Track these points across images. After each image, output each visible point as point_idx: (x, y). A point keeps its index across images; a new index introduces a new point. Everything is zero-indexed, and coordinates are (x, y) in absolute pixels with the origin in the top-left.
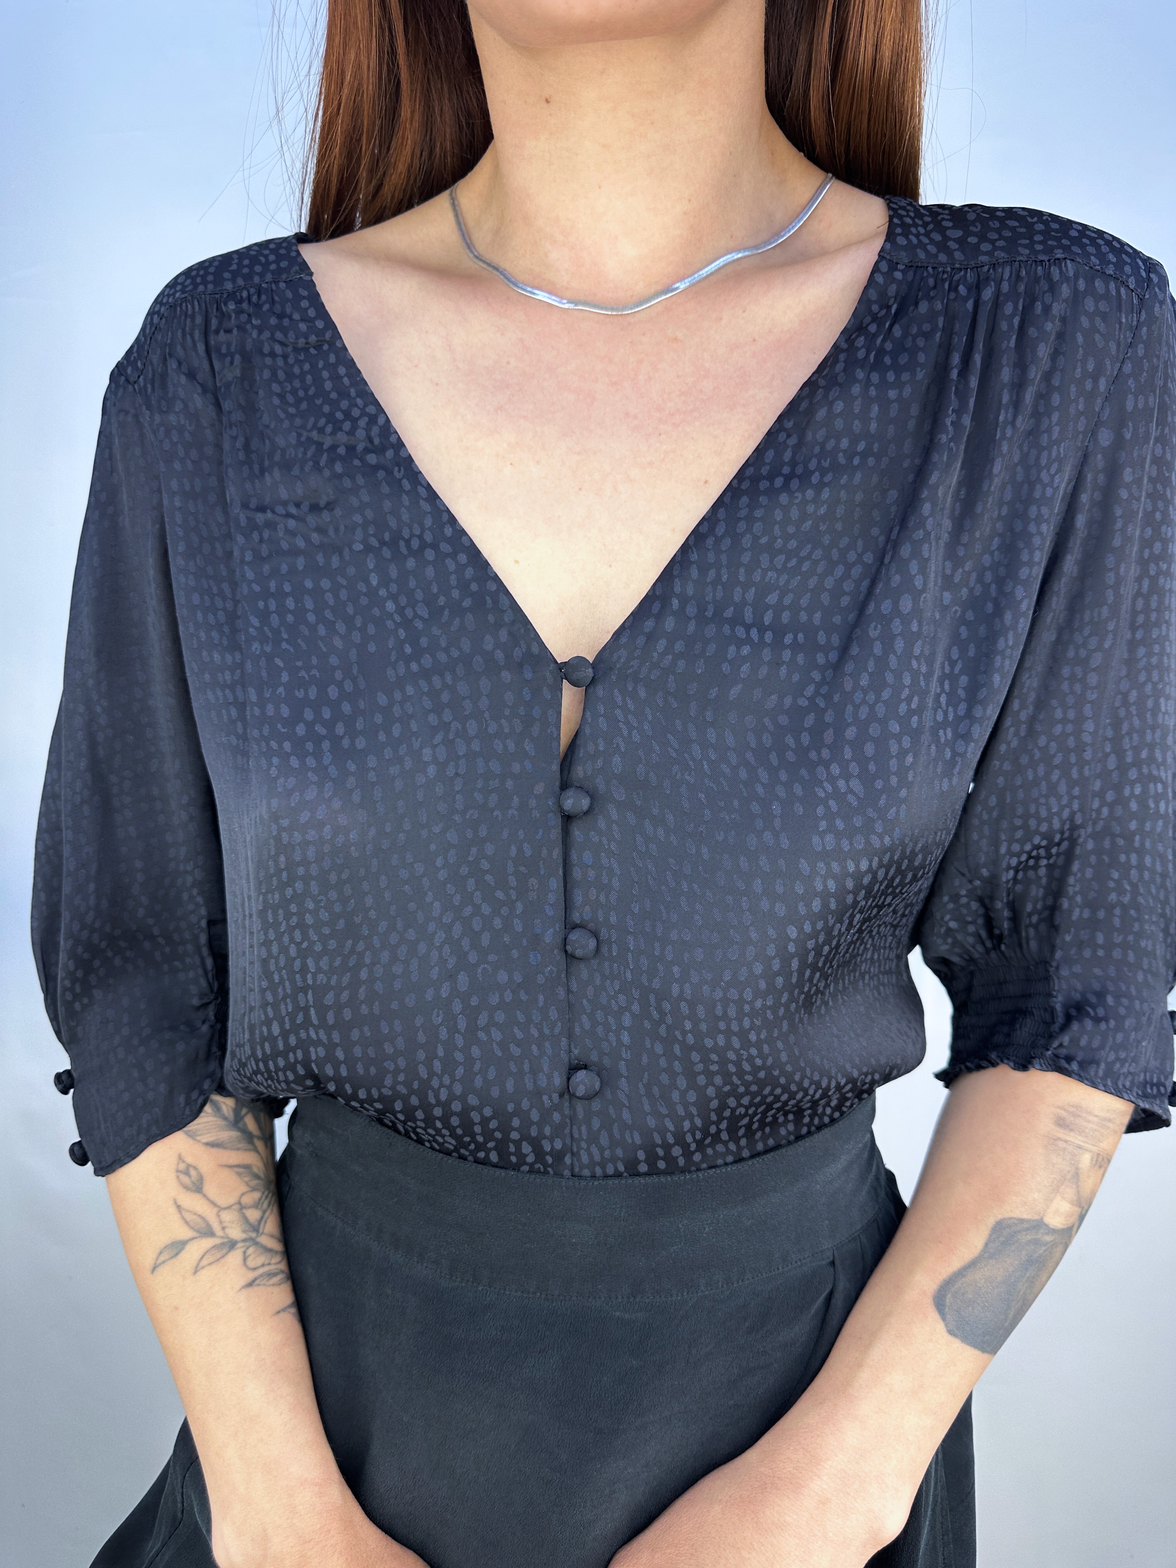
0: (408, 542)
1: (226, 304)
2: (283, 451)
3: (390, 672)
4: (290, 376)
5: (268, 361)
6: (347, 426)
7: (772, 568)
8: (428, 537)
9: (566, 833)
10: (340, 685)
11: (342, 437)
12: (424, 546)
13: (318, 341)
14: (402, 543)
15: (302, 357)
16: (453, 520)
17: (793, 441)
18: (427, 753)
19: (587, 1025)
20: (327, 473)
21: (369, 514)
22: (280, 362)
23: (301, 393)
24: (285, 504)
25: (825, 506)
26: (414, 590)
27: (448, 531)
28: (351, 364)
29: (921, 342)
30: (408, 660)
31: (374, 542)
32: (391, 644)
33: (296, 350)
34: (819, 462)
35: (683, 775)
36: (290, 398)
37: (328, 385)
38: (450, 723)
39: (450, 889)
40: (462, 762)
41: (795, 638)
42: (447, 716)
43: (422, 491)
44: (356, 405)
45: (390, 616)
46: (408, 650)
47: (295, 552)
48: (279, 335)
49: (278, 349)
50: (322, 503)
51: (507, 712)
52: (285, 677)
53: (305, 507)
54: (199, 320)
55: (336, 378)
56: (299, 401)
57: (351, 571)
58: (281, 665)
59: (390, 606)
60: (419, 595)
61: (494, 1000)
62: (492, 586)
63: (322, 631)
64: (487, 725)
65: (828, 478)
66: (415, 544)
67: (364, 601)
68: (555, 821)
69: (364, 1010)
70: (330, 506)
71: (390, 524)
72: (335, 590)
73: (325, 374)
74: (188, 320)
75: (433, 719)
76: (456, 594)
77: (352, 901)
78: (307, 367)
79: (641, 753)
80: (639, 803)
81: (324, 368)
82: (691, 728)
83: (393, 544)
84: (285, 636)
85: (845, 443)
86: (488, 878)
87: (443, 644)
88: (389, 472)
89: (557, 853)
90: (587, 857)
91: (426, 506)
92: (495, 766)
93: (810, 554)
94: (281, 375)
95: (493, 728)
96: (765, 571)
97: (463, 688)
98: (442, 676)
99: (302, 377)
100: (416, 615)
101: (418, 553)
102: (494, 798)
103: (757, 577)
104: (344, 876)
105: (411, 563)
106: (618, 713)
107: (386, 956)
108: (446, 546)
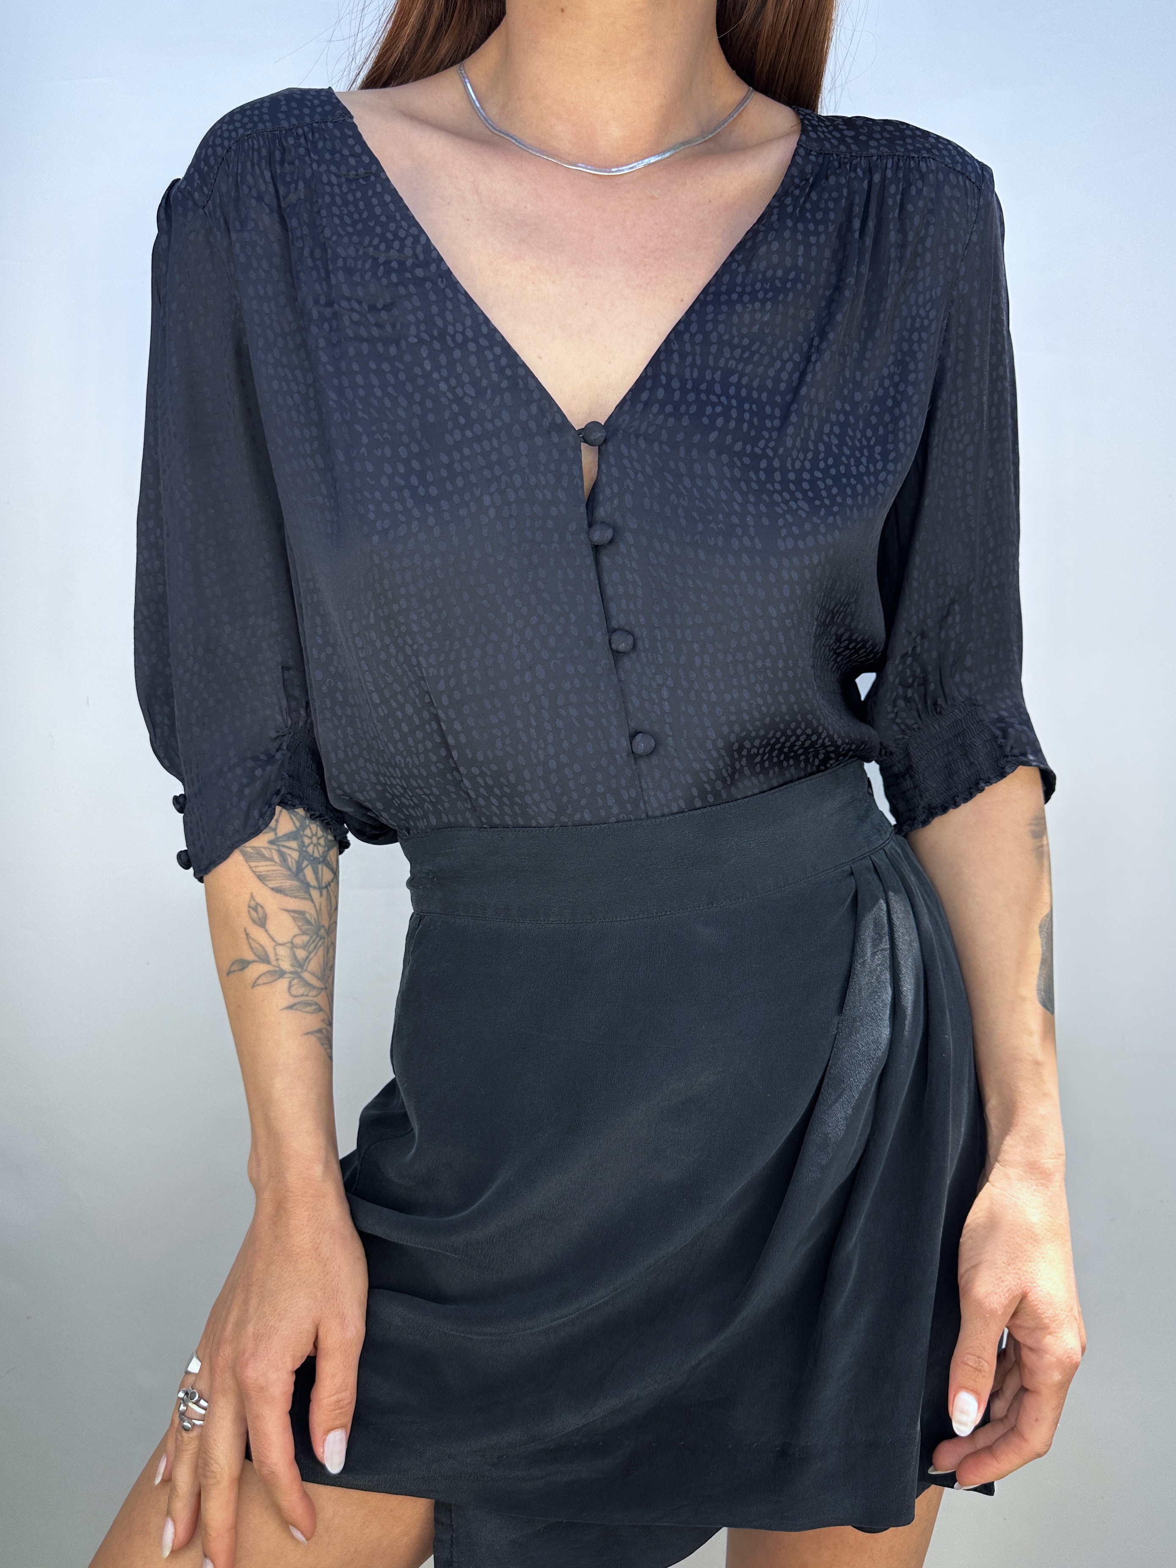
0: (453, 337)
1: (286, 140)
2: (345, 260)
3: (448, 438)
4: (346, 203)
5: (328, 189)
6: (397, 245)
7: (732, 358)
8: (469, 334)
9: (597, 561)
10: (408, 446)
11: (393, 253)
12: (466, 340)
13: (366, 173)
14: (448, 338)
15: (354, 187)
16: (487, 321)
17: (742, 269)
18: (486, 499)
19: (637, 703)
20: (385, 281)
21: (421, 315)
22: (337, 190)
23: (356, 216)
24: (348, 301)
25: (768, 315)
26: (461, 374)
27: (485, 330)
28: (394, 192)
29: (831, 205)
30: (463, 429)
31: (426, 337)
32: (447, 415)
33: (349, 181)
34: (762, 285)
35: (678, 500)
36: (347, 220)
37: (378, 211)
38: (500, 476)
39: (518, 603)
40: (514, 506)
41: (751, 407)
42: (498, 471)
43: (462, 298)
44: (401, 227)
45: (444, 394)
46: (462, 420)
47: (359, 339)
48: (333, 168)
49: (334, 179)
50: (380, 305)
51: (542, 468)
52: (365, 440)
53: (365, 305)
54: (264, 152)
55: (383, 204)
56: (354, 223)
57: (408, 358)
58: (361, 430)
59: (443, 386)
60: (466, 378)
61: (567, 685)
62: (521, 371)
63: (388, 403)
64: (529, 479)
65: (770, 295)
66: (459, 338)
67: (421, 382)
68: (588, 552)
69: (469, 691)
70: (387, 307)
71: (438, 323)
72: (395, 372)
73: (375, 201)
74: (256, 154)
75: (487, 473)
76: (495, 377)
77: (444, 612)
78: (359, 194)
79: (644, 489)
80: (647, 528)
81: (373, 196)
82: (681, 465)
84: (360, 407)
85: (780, 273)
86: (545, 595)
87: (489, 417)
88: (435, 283)
89: (593, 575)
90: (616, 576)
91: (465, 310)
92: (538, 510)
93: (759, 349)
94: (338, 200)
95: (533, 481)
96: (727, 359)
97: (507, 450)
98: (490, 440)
99: (356, 202)
100: (465, 394)
101: (463, 346)
102: (539, 535)
103: (722, 363)
104: (435, 593)
105: (457, 353)
106: (626, 462)
107: (477, 652)
108: (483, 342)
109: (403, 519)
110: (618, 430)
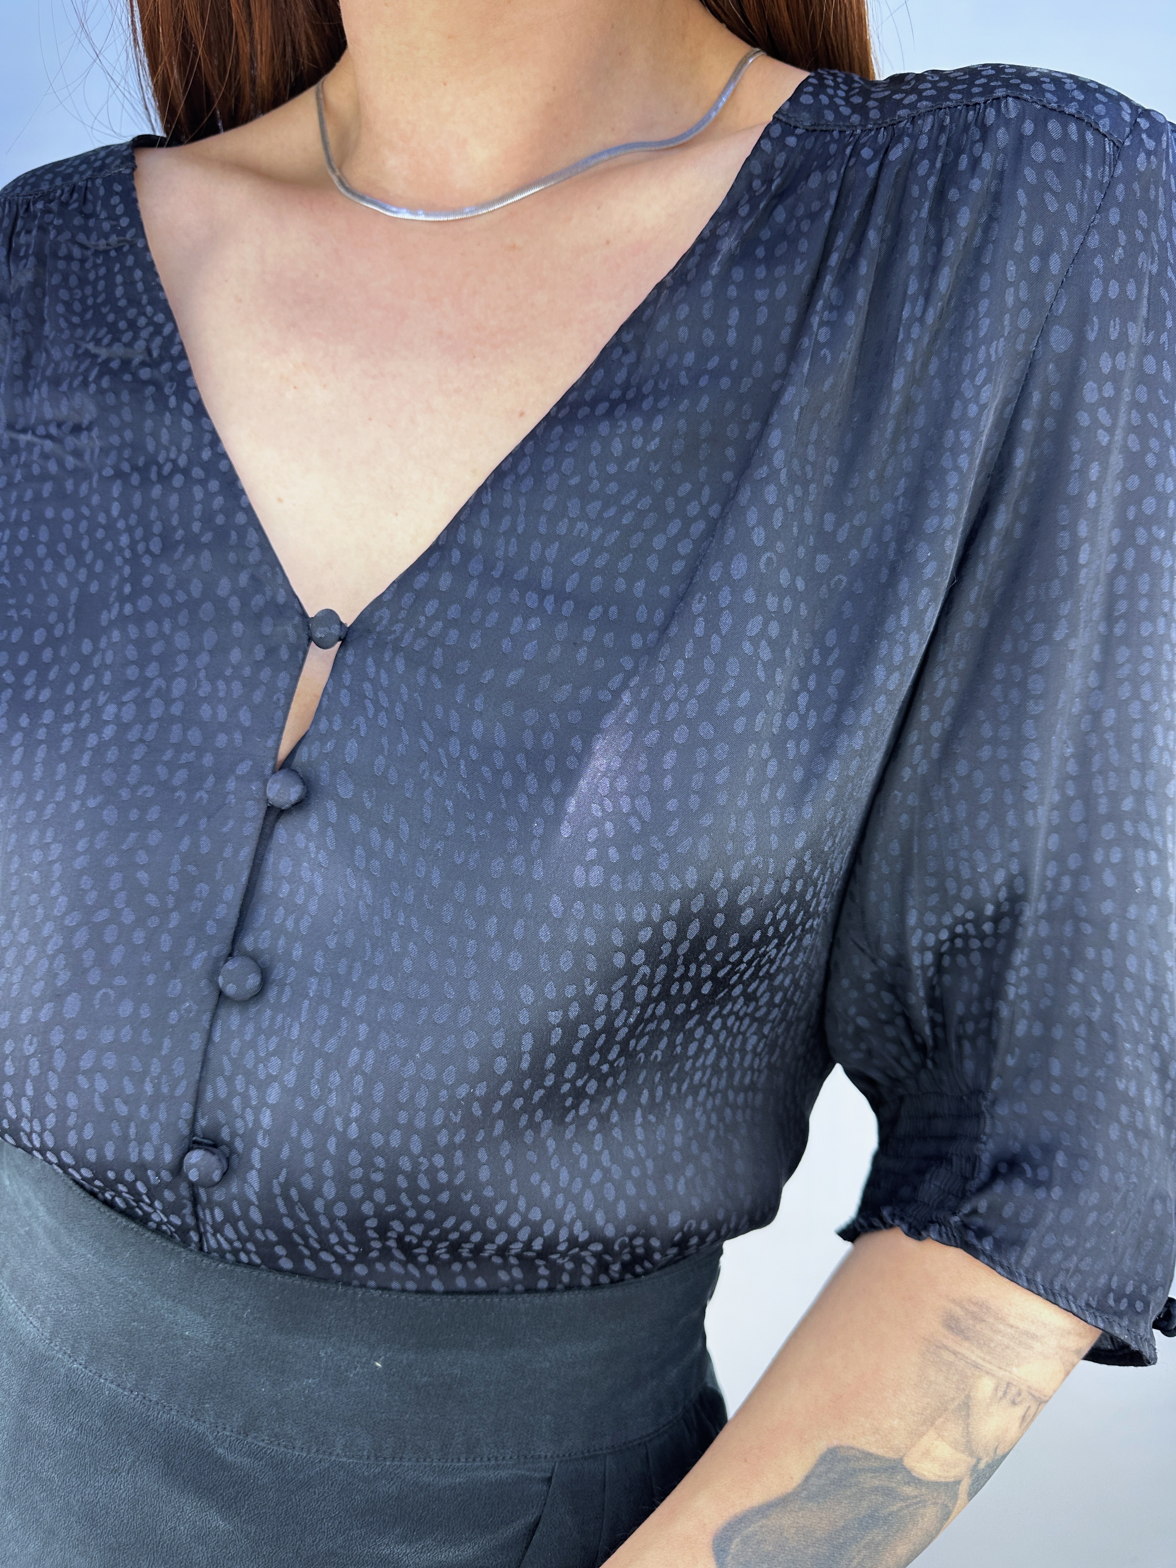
0: (161, 467)
1: (35, 204)
2: (57, 364)
3: (103, 615)
4: (83, 283)
5: (61, 264)
6: (127, 337)
7: (584, 517)
8: (183, 461)
9: (270, 831)
10: (50, 628)
11: (119, 349)
13: (119, 242)
14: (154, 469)
15: (100, 261)
16: (216, 442)
17: (629, 357)
18: (110, 710)
20: (93, 389)
21: (128, 435)
22: (75, 266)
23: (89, 301)
24: (47, 424)
25: (657, 440)
26: (153, 523)
27: (207, 455)
28: (149, 267)
29: (805, 226)
30: (124, 601)
31: (126, 467)
32: (113, 583)
34: (656, 383)
35: (431, 774)
36: (77, 307)
37: (119, 291)
38: (152, 679)
39: (87, 882)
40: (153, 727)
41: (605, 612)
42: (152, 670)
43: (190, 409)
44: (144, 314)
45: (121, 551)
46: (128, 590)
47: (44, 477)
48: (80, 237)
49: (77, 252)
50: (83, 424)
51: (228, 673)
53: (66, 428)
55: (129, 283)
56: (85, 309)
57: (96, 499)
59: (124, 540)
60: (157, 528)
62: (241, 519)
63: (48, 566)
64: (199, 686)
65: (663, 403)
66: (167, 469)
67: (100, 534)
68: (256, 815)
70: (90, 427)
71: (148, 446)
72: (75, 523)
73: (119, 279)
75: (132, 672)
76: (196, 527)
78: (102, 271)
79: (384, 741)
80: (368, 805)
81: (119, 272)
82: (454, 715)
83: (144, 470)
85: (690, 358)
86: (142, 875)
87: (170, 585)
88: (159, 387)
89: (246, 854)
90: (285, 866)
91: (189, 426)
92: (195, 736)
93: (635, 502)
94: (73, 281)
95: (205, 690)
96: (573, 522)
97: (181, 640)
98: (159, 623)
99: (94, 284)
100: (148, 551)
101: (168, 479)
102: (182, 775)
103: (562, 528)
106: (367, 686)
108: (197, 472)
110: (369, 631)
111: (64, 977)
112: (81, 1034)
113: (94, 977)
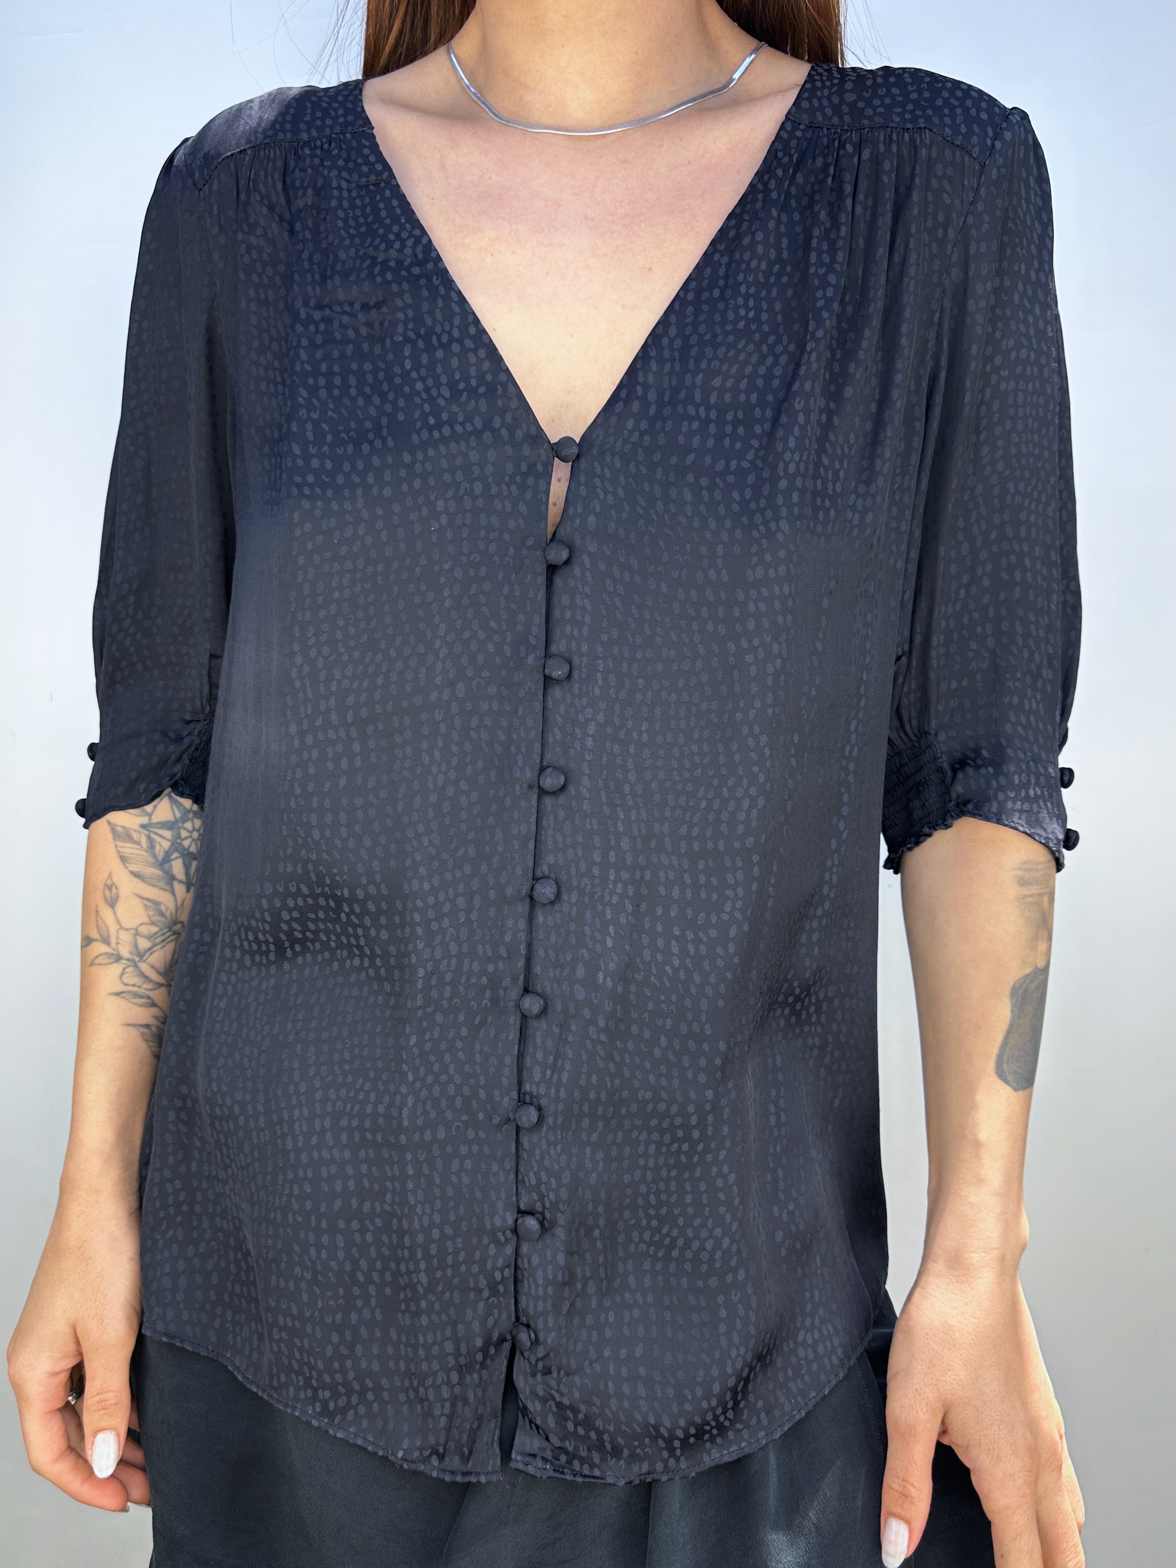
0: (439, 337)
1: (302, 150)
2: (344, 263)
3: (415, 437)
4: (353, 207)
5: (336, 193)
6: (397, 245)
7: (716, 357)
8: (456, 333)
9: (549, 581)
10: (371, 443)
11: (392, 253)
12: (452, 340)
13: (377, 180)
14: (434, 338)
15: (363, 193)
16: (477, 321)
17: (725, 260)
18: (440, 504)
19: (559, 735)
20: (379, 279)
21: (410, 313)
22: (345, 195)
23: (362, 220)
24: (341, 304)
26: (439, 375)
27: (472, 330)
28: (402, 198)
30: (431, 429)
31: (412, 336)
32: (417, 415)
33: (359, 187)
36: (352, 222)
37: (383, 214)
38: (460, 483)
39: (454, 615)
40: (469, 515)
41: (736, 415)
42: (459, 476)
43: (454, 296)
44: (405, 230)
45: (418, 393)
46: (432, 421)
47: (345, 341)
48: (345, 174)
49: (344, 185)
50: (372, 304)
51: (507, 479)
52: (329, 438)
53: (357, 306)
54: (279, 162)
55: (390, 208)
56: (360, 225)
57: (390, 357)
58: (326, 428)
59: (419, 386)
60: (444, 379)
61: (484, 707)
62: (502, 376)
63: (361, 402)
64: (490, 488)
66: (445, 338)
67: (398, 380)
68: (541, 570)
69: (378, 708)
70: (378, 305)
71: (426, 321)
72: (374, 372)
73: (382, 205)
74: (271, 163)
75: (447, 477)
76: (473, 382)
77: (374, 621)
78: (367, 200)
79: (613, 512)
80: (608, 552)
81: (380, 201)
82: (657, 488)
83: (427, 338)
84: (331, 406)
86: (485, 609)
87: (461, 419)
88: (429, 281)
89: (541, 595)
90: (566, 600)
91: (456, 308)
92: (495, 521)
93: (745, 347)
94: (345, 204)
95: (494, 490)
97: (474, 456)
98: (458, 444)
99: (363, 208)
100: (440, 395)
101: (446, 346)
102: (493, 546)
103: (704, 365)
104: (370, 600)
105: (440, 354)
107: (400, 664)
108: (468, 343)
109: (351, 519)
110: (592, 446)
111: (452, 673)
112: (468, 706)
113: (470, 672)
